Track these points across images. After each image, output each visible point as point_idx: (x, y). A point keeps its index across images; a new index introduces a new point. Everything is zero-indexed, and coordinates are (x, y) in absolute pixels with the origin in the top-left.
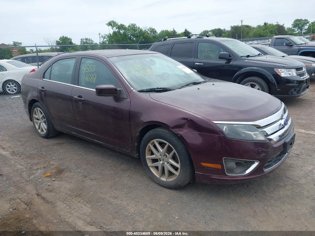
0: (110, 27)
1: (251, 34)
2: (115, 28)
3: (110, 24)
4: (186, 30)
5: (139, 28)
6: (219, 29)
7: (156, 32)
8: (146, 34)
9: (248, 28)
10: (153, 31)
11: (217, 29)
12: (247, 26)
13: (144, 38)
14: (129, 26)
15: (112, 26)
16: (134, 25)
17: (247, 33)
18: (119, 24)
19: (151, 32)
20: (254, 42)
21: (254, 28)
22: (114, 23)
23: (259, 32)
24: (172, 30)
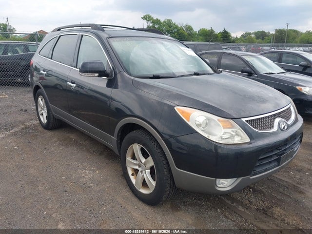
0: (145, 21)
1: (298, 40)
2: (149, 22)
3: (145, 18)
4: (225, 30)
5: (175, 24)
6: (263, 32)
7: (192, 29)
8: (182, 31)
9: (295, 33)
10: (189, 28)
11: (261, 32)
12: (295, 31)
13: (178, 34)
14: (165, 22)
15: (147, 20)
16: (169, 21)
17: (294, 38)
18: (155, 19)
19: (187, 29)
20: (299, 48)
21: (302, 33)
22: (149, 17)
23: (307, 38)
24: (210, 29)
